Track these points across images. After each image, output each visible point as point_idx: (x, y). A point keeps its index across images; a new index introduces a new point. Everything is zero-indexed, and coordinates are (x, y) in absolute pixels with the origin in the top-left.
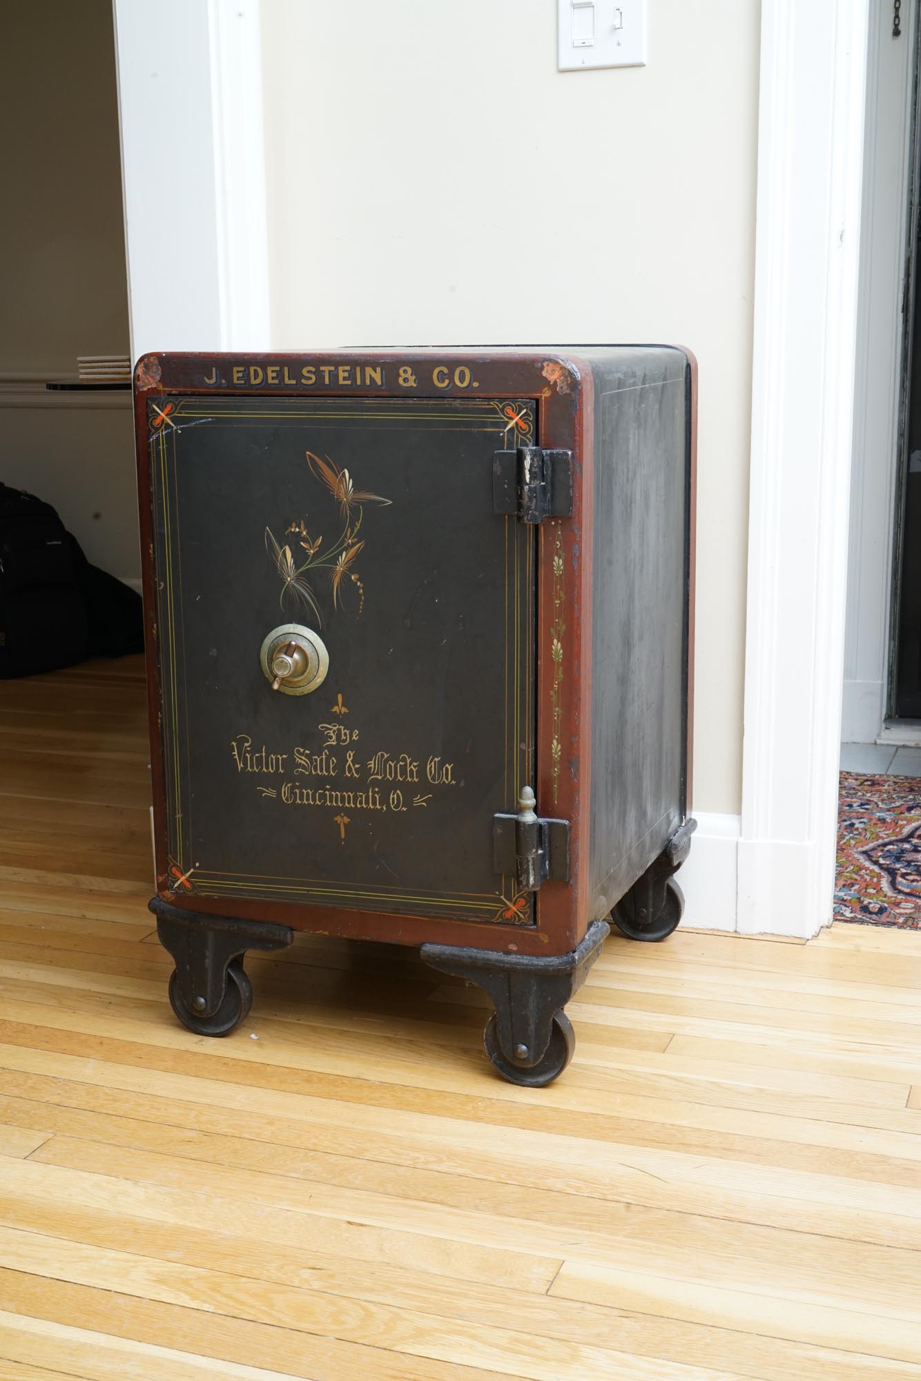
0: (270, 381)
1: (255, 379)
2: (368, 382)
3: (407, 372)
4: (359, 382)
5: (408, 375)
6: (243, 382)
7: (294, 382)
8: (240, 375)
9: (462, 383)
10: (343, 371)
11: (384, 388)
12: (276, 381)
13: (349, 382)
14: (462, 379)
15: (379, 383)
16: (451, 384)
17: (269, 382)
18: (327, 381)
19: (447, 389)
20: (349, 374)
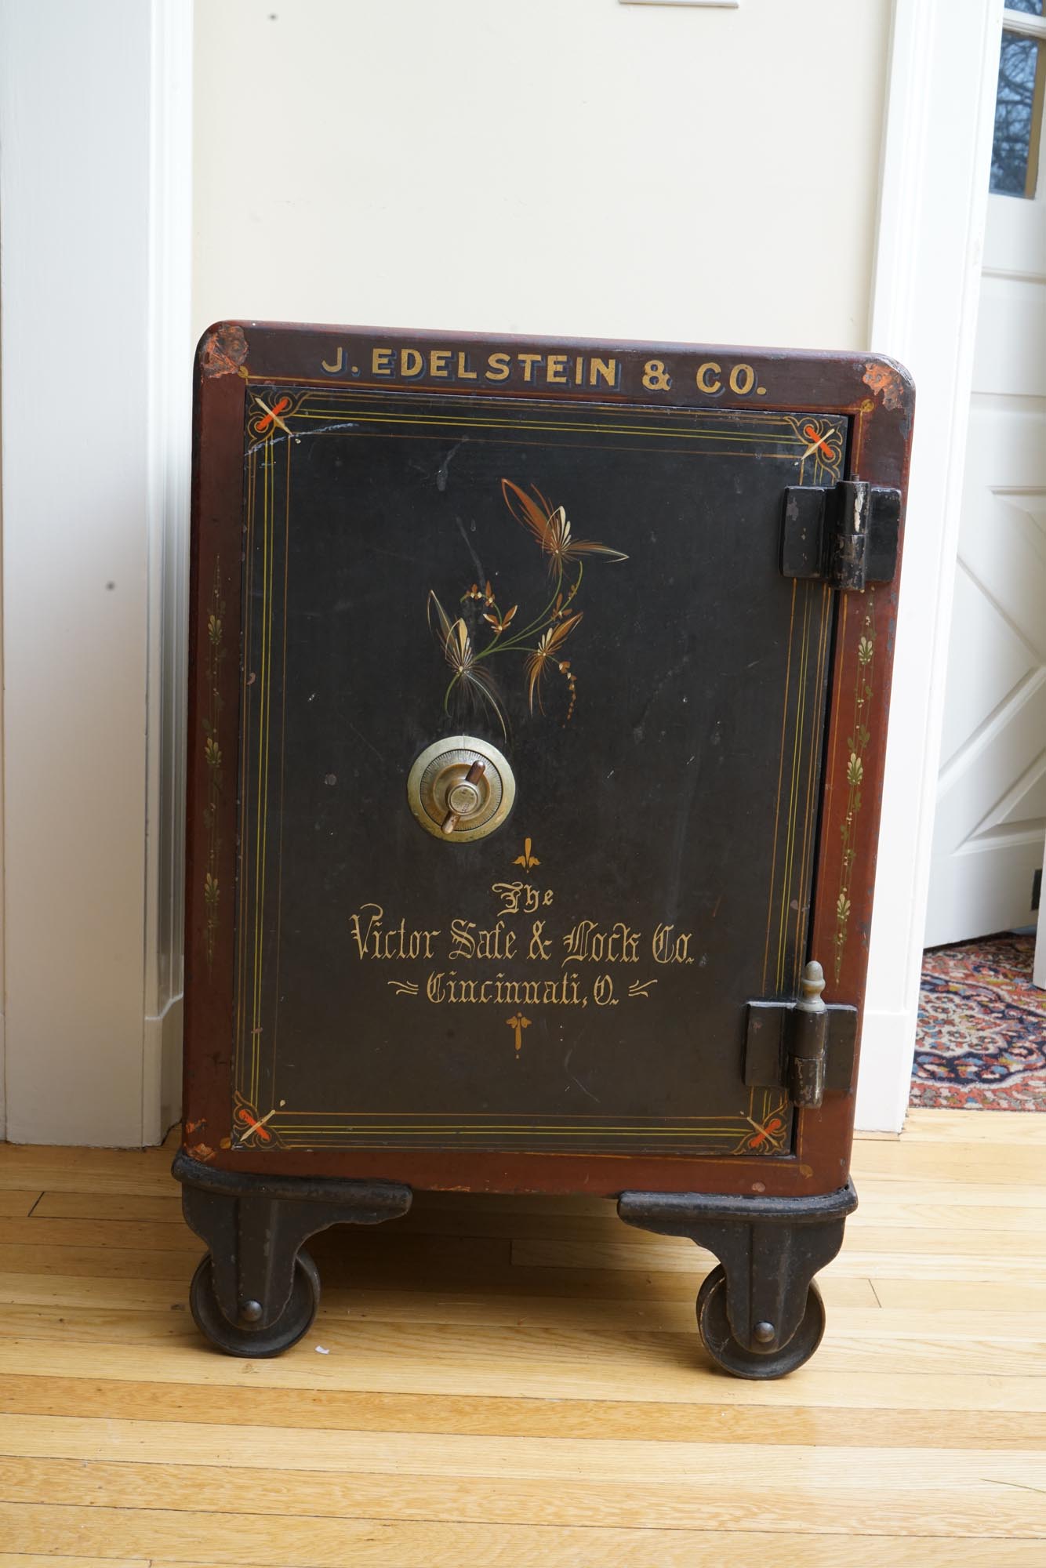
0: (434, 372)
1: (409, 368)
2: (593, 381)
3: (657, 369)
4: (578, 381)
5: (659, 373)
6: (388, 372)
7: (473, 375)
8: (385, 361)
9: (740, 388)
10: (555, 363)
11: (618, 390)
12: (444, 373)
13: (563, 380)
14: (741, 382)
15: (611, 382)
16: (724, 389)
17: (432, 374)
18: (527, 377)
19: (716, 396)
20: (564, 368)
